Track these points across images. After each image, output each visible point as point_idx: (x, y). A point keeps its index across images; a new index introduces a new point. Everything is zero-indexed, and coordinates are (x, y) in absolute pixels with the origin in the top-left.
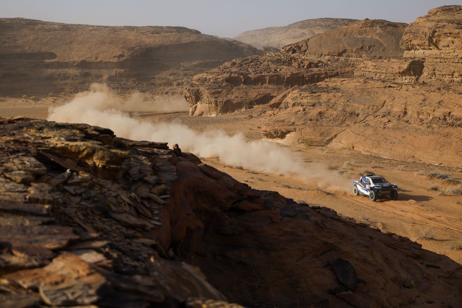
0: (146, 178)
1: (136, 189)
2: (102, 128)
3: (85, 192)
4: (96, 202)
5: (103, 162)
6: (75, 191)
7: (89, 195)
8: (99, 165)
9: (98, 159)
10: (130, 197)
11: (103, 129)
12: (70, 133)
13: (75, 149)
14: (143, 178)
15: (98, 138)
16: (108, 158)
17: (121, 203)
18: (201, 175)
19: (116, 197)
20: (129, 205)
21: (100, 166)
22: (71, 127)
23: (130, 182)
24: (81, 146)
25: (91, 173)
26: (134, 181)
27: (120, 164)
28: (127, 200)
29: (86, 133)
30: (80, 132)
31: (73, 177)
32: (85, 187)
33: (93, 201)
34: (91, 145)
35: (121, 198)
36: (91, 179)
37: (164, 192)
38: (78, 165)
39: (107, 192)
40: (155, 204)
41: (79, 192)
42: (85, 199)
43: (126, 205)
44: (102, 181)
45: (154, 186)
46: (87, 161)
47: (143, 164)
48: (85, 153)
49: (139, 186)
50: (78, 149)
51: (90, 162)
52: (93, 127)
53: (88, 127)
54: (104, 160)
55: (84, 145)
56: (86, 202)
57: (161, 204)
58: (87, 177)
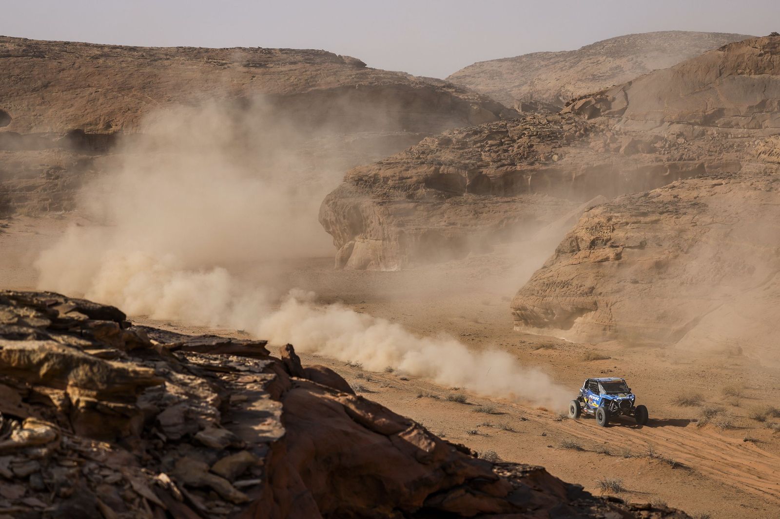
0: (201, 435)
1: (173, 464)
2: (95, 304)
3: (37, 472)
4: (66, 497)
5: (90, 393)
6: (12, 470)
7: (47, 481)
8: (78, 401)
9: (75, 385)
10: (157, 485)
11: (99, 306)
12: (11, 317)
13: (19, 359)
14: (195, 434)
15: (84, 331)
16: (103, 383)
17: (132, 501)
18: (347, 426)
19: (117, 484)
20: (153, 505)
21: (82, 404)
22: (14, 302)
23: (161, 445)
24: (33, 351)
25: (58, 423)
26: (169, 441)
27: (133, 400)
28: (147, 493)
29: (54, 316)
30: (39, 314)
31: (9, 432)
32: (38, 458)
33: (57, 496)
34: (60, 351)
35: (131, 487)
36: (57, 438)
37: (246, 472)
38: (25, 400)
39: (96, 471)
40: (223, 504)
41: (21, 471)
42: (36, 490)
43: (144, 508)
44: (85, 442)
45: (221, 455)
46: (48, 391)
47: (197, 397)
48: (44, 370)
49: (182, 456)
50: (26, 360)
51: (56, 396)
52: (73, 300)
53: (61, 300)
54: (90, 389)
55: (42, 349)
56: (39, 498)
57: (237, 502)
58: (47, 432)
